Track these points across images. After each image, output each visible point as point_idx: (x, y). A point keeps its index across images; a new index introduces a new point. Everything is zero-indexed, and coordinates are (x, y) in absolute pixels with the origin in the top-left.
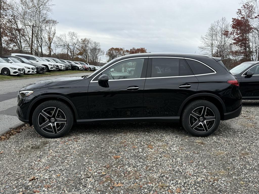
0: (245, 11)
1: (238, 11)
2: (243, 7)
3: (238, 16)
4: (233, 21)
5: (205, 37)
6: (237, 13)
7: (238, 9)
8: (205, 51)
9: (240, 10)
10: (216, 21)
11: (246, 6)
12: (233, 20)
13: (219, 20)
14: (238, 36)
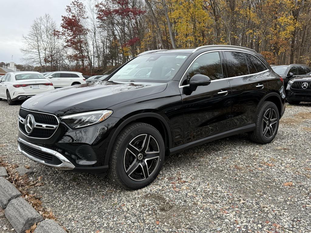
0: (75, 9)
1: (67, 8)
2: (73, 4)
3: (68, 14)
4: (63, 20)
5: (28, 36)
6: (66, 10)
7: (67, 6)
8: (30, 54)
9: (69, 7)
10: (38, 18)
11: (75, 3)
12: (63, 18)
13: (42, 18)
14: (70, 38)
